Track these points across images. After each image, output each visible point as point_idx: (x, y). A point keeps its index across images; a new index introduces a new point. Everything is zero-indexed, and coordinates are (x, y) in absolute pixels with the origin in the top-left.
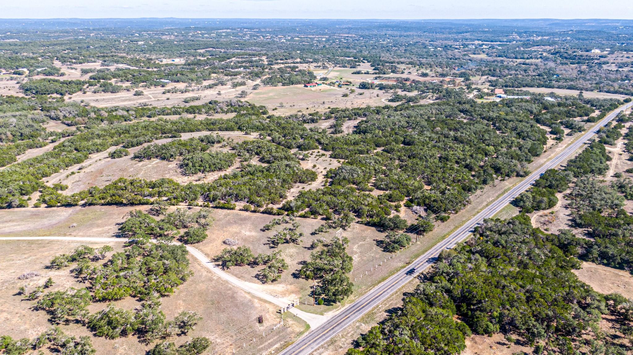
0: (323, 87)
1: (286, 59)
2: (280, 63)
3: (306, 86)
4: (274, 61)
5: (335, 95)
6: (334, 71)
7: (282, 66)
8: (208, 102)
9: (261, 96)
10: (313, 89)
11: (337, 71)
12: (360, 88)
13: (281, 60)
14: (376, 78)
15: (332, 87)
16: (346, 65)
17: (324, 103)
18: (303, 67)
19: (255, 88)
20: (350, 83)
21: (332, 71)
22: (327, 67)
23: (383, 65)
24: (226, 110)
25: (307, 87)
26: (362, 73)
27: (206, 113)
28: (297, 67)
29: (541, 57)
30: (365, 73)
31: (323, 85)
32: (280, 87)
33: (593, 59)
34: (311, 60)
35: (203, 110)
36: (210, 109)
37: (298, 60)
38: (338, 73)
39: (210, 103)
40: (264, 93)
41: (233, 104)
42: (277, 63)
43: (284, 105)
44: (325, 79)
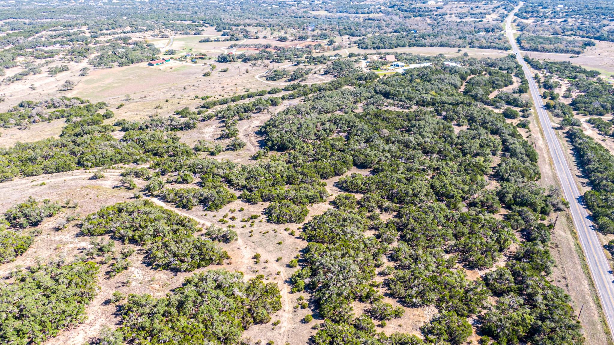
0: (173, 64)
1: (113, 28)
2: (106, 34)
3: (150, 64)
4: (99, 32)
5: (194, 74)
6: (177, 40)
7: (110, 37)
8: (16, 104)
9: (95, 85)
10: (162, 67)
11: (181, 40)
12: (219, 61)
13: (107, 29)
14: (231, 47)
15: (184, 63)
16: (188, 31)
17: (185, 88)
18: (136, 37)
19: (83, 73)
20: (205, 55)
21: (174, 40)
22: (166, 35)
23: (229, 29)
24: (47, 116)
25: (153, 65)
26: (211, 41)
27: (17, 124)
28: (130, 38)
29: (381, 11)
30: (215, 41)
31: (172, 61)
32: (116, 68)
33: (431, 11)
34: (145, 28)
35: (12, 121)
36: (22, 117)
37: (129, 29)
38: (183, 42)
39: (21, 106)
40: (98, 81)
41: (57, 105)
42: (103, 35)
43: (132, 97)
44: (171, 52)
